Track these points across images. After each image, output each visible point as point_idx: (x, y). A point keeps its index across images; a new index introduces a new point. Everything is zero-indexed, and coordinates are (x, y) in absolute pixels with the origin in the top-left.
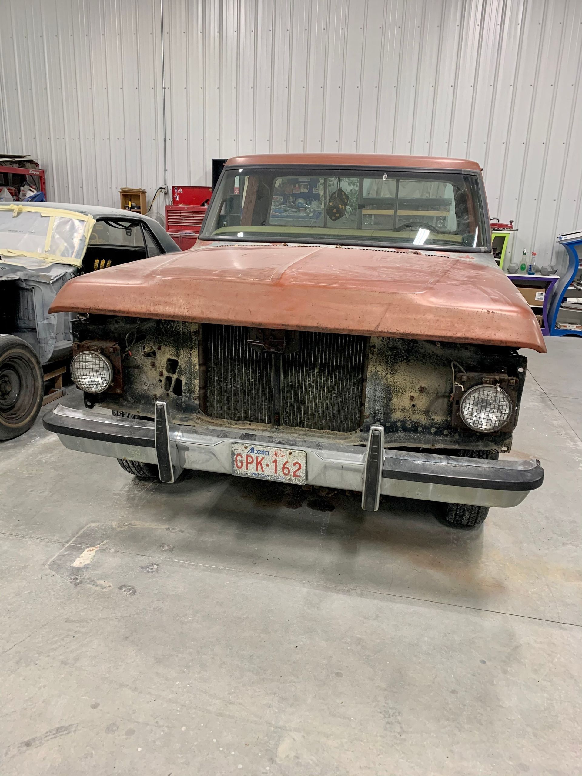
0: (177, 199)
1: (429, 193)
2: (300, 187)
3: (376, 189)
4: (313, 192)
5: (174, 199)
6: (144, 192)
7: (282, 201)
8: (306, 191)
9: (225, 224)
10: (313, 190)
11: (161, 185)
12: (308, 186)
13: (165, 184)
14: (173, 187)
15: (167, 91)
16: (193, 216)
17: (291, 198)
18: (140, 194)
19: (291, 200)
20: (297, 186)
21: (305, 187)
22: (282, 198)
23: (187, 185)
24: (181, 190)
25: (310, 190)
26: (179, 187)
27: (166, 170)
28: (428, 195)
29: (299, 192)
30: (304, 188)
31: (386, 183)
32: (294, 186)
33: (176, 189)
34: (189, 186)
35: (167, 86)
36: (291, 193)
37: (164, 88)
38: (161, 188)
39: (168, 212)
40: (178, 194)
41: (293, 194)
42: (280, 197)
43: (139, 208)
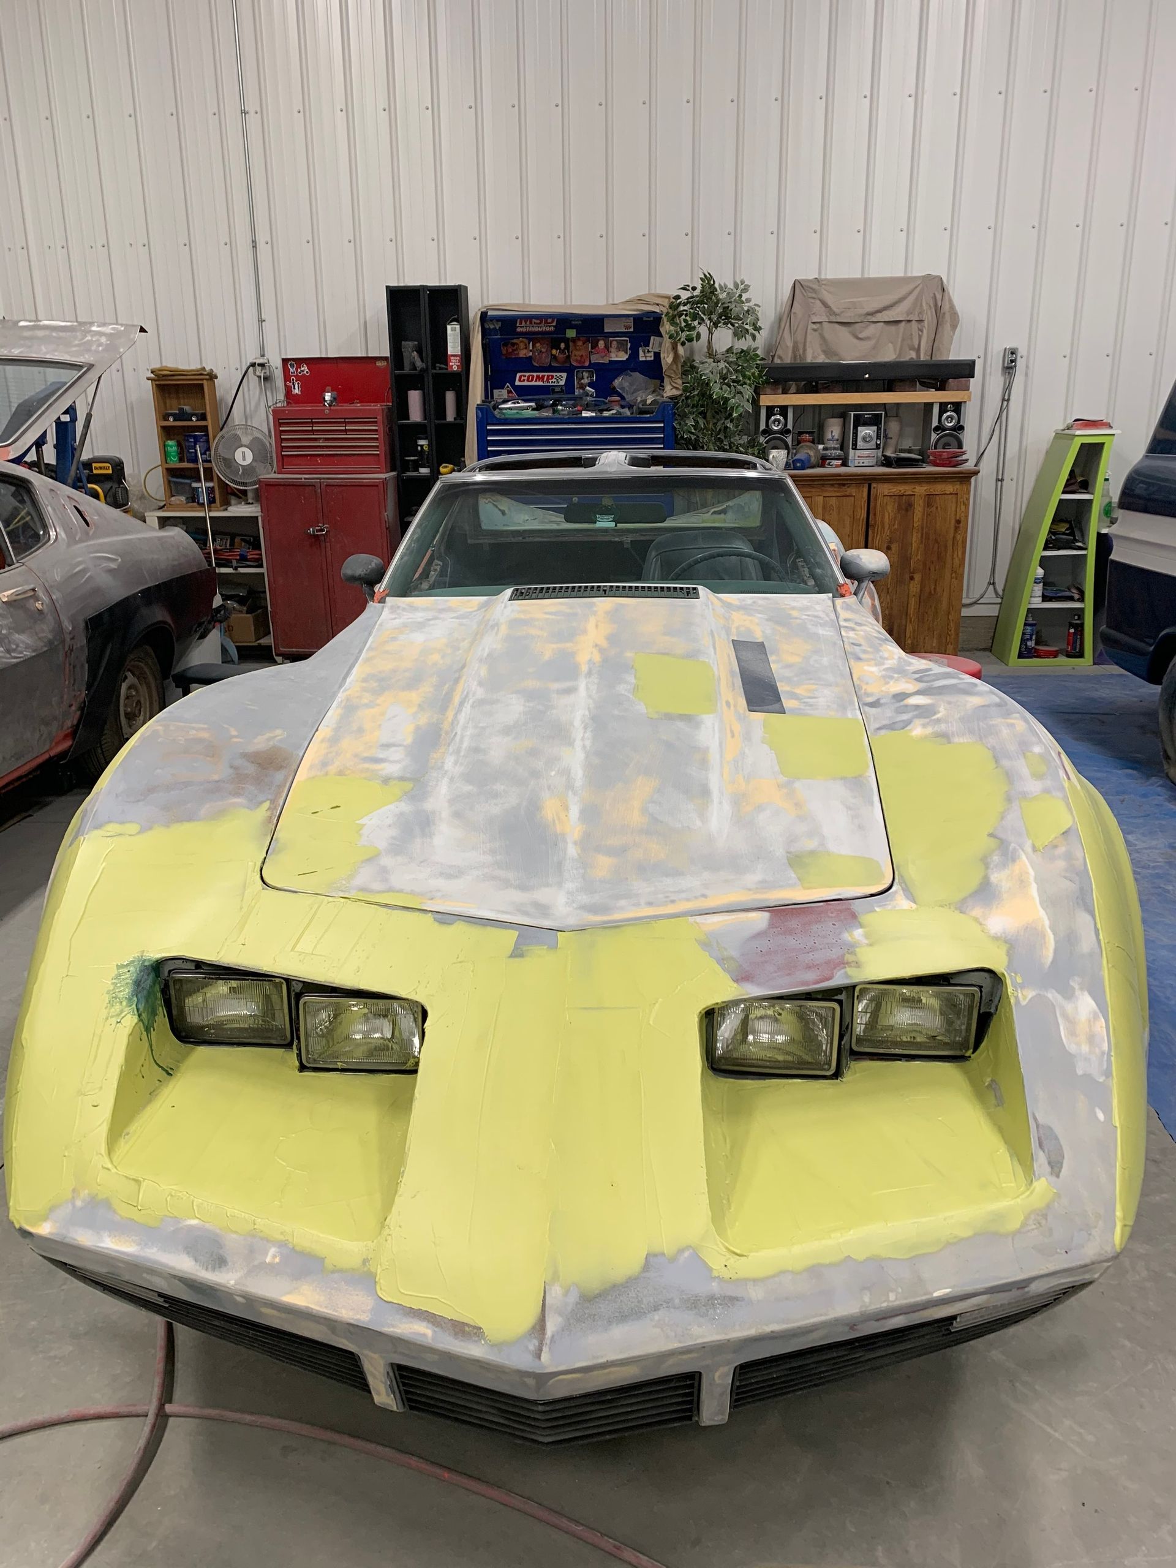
0: (297, 391)
1: (918, 350)
2: (607, 348)
3: (790, 344)
4: (641, 359)
5: (288, 392)
6: (212, 377)
7: (562, 383)
8: (623, 357)
9: (422, 446)
10: (641, 353)
11: (252, 356)
12: (629, 345)
13: (263, 356)
14: (285, 361)
15: (253, 120)
16: (346, 431)
17: (586, 375)
18: (205, 382)
19: (586, 381)
20: (601, 344)
21: (621, 346)
22: (564, 375)
23: (318, 356)
24: (305, 368)
25: (634, 354)
26: (299, 361)
27: (261, 321)
28: (913, 355)
29: (606, 361)
30: (618, 349)
31: (815, 330)
32: (595, 346)
33: (292, 366)
34: (324, 356)
35: (252, 106)
36: (587, 364)
37: (244, 112)
38: (253, 365)
39: (281, 424)
40: (298, 378)
41: (591, 365)
43: (203, 417)
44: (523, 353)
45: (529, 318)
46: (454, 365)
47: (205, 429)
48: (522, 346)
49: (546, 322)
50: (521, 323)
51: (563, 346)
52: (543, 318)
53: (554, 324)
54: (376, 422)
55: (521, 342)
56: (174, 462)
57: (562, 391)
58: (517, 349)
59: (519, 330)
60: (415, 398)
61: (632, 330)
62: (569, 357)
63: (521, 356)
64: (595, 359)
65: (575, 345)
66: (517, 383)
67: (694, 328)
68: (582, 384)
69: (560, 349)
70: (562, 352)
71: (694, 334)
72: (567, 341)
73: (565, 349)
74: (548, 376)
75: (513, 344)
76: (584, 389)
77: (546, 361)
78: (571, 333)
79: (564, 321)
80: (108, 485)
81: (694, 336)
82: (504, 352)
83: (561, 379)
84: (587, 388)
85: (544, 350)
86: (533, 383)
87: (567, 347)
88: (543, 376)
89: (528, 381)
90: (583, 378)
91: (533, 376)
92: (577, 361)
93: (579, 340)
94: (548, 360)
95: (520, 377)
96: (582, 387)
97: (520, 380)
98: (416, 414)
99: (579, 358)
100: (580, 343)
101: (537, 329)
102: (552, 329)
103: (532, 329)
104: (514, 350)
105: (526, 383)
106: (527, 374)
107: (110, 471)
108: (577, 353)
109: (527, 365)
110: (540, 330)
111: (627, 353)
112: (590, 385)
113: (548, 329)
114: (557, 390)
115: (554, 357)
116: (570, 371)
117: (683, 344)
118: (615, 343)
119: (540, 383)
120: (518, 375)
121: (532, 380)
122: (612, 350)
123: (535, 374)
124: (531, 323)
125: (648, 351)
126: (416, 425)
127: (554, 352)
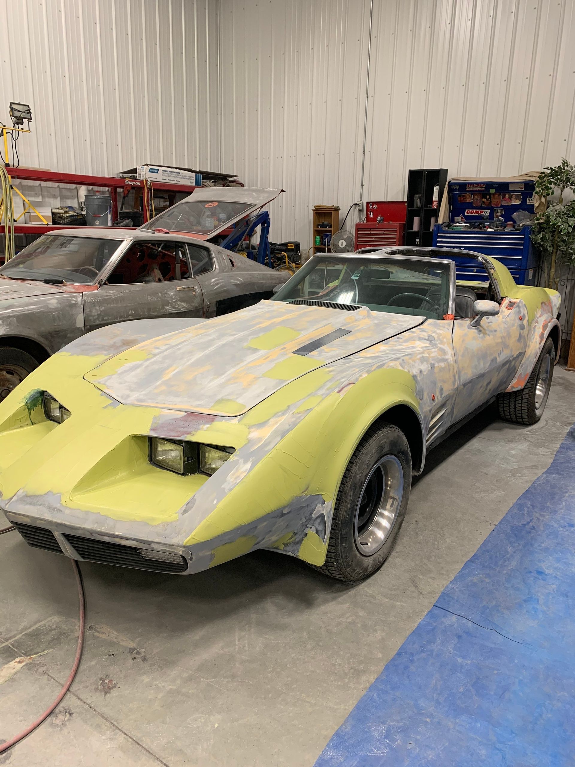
0: (371, 216)
2: (510, 198)
4: (527, 204)
5: (368, 216)
6: (337, 210)
7: (488, 215)
8: (518, 202)
9: (417, 242)
10: (528, 201)
11: (357, 201)
12: (522, 197)
13: (360, 200)
14: (368, 203)
15: (370, 100)
16: (384, 234)
17: (499, 211)
18: (333, 212)
19: (499, 214)
20: (507, 196)
21: (517, 198)
22: (489, 211)
23: (382, 201)
24: (376, 206)
25: (524, 201)
26: (374, 203)
27: (362, 185)
29: (509, 204)
30: (516, 199)
32: (504, 197)
33: (371, 205)
34: (385, 201)
35: (370, 94)
36: (500, 206)
37: (367, 97)
38: (356, 204)
39: (358, 231)
40: (373, 210)
41: (502, 206)
42: (486, 211)
43: (330, 227)
44: (468, 200)
45: (472, 184)
46: (435, 205)
47: (330, 231)
48: (468, 197)
49: (480, 186)
50: (468, 186)
51: (488, 197)
52: (479, 184)
53: (484, 186)
54: (396, 231)
55: (467, 195)
56: (318, 245)
57: (487, 219)
58: (465, 199)
59: (467, 189)
60: (416, 220)
61: (523, 189)
62: (491, 202)
63: (467, 201)
64: (503, 203)
65: (494, 196)
66: (466, 214)
67: (551, 188)
68: (497, 215)
69: (486, 198)
70: (488, 200)
71: (550, 191)
72: (490, 195)
73: (489, 198)
74: (481, 211)
75: (464, 196)
76: (498, 218)
77: (479, 204)
78: (492, 191)
79: (489, 185)
80: (291, 253)
81: (551, 192)
82: (459, 200)
83: (487, 212)
84: (500, 217)
85: (478, 199)
86: (473, 214)
87: (490, 198)
88: (479, 211)
89: (471, 213)
90: (498, 213)
91: (473, 211)
92: (495, 204)
93: (496, 194)
94: (480, 204)
95: (467, 211)
96: (497, 217)
97: (467, 213)
98: (416, 228)
99: (496, 203)
100: (496, 196)
101: (476, 189)
102: (483, 189)
103: (474, 189)
104: (464, 199)
105: (470, 214)
106: (471, 210)
107: (293, 248)
108: (496, 201)
109: (470, 206)
110: (478, 189)
111: (520, 200)
112: (501, 216)
113: (481, 189)
114: (485, 218)
115: (484, 202)
116: (491, 209)
117: (544, 196)
118: (514, 196)
119: (477, 215)
120: (466, 210)
121: (473, 213)
122: (513, 199)
123: (474, 210)
124: (473, 186)
125: (532, 200)
126: (416, 233)
127: (484, 200)
